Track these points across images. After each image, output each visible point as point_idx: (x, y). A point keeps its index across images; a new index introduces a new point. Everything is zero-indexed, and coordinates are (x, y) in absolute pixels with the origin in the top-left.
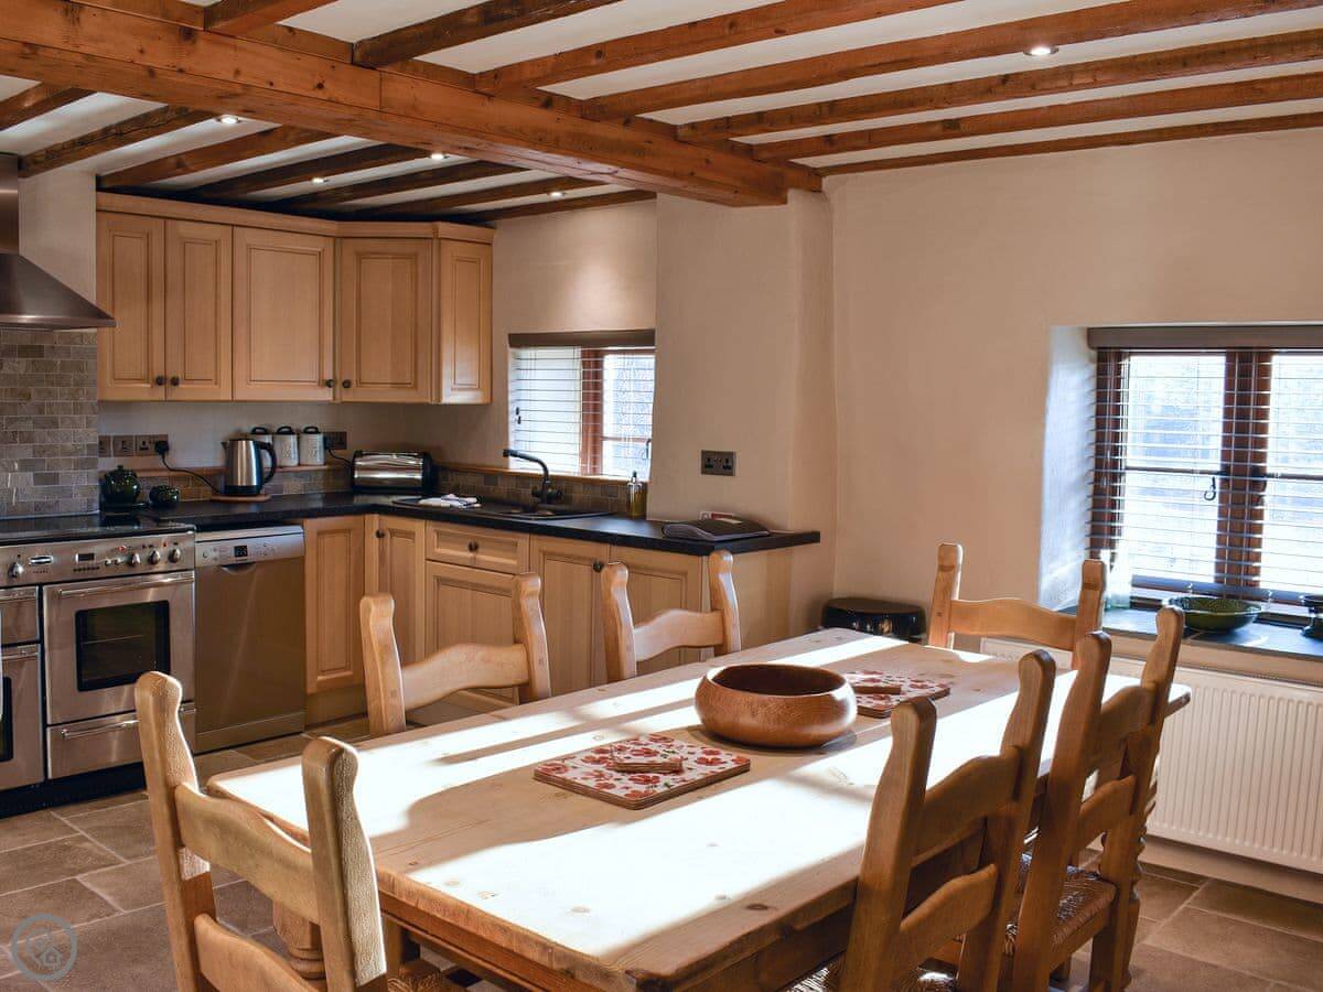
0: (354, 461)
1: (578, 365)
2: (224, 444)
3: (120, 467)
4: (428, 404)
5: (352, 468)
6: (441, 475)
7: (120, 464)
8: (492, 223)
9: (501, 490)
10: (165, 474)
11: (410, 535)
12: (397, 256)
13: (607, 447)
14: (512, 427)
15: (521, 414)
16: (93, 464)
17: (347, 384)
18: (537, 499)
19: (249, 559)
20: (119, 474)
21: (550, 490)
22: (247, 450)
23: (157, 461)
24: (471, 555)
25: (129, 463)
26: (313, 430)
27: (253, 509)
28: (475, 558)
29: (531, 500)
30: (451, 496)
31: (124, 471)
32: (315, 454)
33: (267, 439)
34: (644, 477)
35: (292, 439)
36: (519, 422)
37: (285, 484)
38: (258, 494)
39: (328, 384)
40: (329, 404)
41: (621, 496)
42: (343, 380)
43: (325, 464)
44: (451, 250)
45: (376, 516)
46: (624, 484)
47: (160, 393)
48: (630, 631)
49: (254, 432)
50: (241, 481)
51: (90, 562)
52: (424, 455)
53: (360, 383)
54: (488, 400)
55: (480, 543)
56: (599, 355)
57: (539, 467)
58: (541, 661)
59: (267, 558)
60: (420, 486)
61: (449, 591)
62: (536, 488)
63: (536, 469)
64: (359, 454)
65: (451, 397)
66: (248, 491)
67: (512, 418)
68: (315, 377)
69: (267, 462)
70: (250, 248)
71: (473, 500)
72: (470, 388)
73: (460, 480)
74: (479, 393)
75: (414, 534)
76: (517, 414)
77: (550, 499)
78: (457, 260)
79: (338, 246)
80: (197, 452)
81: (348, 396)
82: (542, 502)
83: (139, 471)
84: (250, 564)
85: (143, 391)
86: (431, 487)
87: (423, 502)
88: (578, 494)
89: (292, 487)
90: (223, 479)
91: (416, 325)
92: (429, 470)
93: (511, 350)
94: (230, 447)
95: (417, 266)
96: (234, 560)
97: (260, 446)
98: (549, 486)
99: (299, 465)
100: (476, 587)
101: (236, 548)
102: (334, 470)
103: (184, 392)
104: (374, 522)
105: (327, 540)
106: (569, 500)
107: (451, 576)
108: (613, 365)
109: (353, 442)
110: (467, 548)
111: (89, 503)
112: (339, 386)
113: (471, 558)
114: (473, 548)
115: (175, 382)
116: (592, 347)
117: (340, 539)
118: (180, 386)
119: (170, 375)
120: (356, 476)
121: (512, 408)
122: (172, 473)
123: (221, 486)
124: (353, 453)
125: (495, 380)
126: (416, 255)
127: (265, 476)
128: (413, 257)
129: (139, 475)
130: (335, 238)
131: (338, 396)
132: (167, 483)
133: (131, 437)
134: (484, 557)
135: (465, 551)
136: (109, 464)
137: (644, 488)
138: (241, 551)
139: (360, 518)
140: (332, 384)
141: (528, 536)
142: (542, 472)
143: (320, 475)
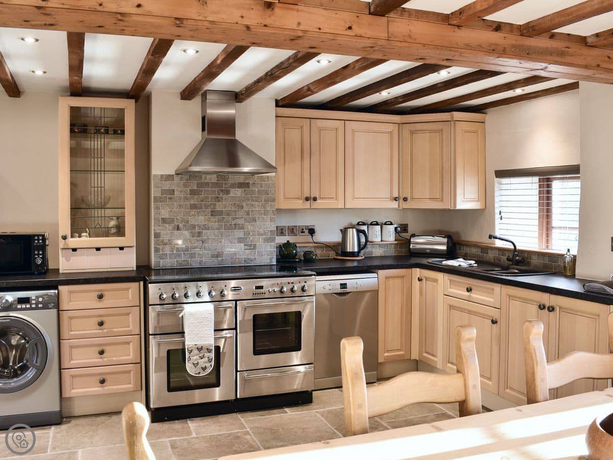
0: (410, 239)
1: (536, 186)
2: (341, 230)
3: (288, 241)
4: (449, 210)
5: (409, 242)
6: (457, 247)
7: (288, 240)
8: (485, 111)
9: (491, 256)
10: (311, 245)
11: (436, 281)
12: (431, 131)
13: (555, 234)
14: (497, 221)
15: (502, 214)
16: (273, 240)
17: (405, 199)
18: (511, 263)
19: (348, 290)
20: (288, 245)
21: (517, 258)
22: (352, 234)
23: (309, 238)
24: (468, 294)
25: (292, 239)
26: (390, 223)
27: (355, 264)
28: (470, 296)
29: (507, 263)
30: (461, 260)
31: (289, 243)
32: (390, 235)
33: (364, 228)
34: (574, 252)
35: (378, 227)
36: (501, 219)
37: (374, 250)
38: (358, 256)
39: (395, 199)
40: (396, 209)
41: (561, 263)
42: (404, 196)
43: (395, 241)
44: (461, 126)
45: (418, 270)
46: (563, 255)
47: (307, 205)
48: (545, 367)
49: (358, 224)
50: (349, 249)
51: (261, 290)
52: (449, 237)
53: (412, 198)
54: (484, 207)
55: (473, 288)
56: (549, 180)
57: (511, 244)
58: (474, 386)
59: (358, 290)
60: (446, 253)
61: (456, 313)
62: (509, 256)
63: (509, 246)
64: (413, 236)
65: (462, 205)
66: (352, 254)
67: (497, 216)
68: (388, 196)
69: (363, 240)
70: (353, 131)
71: (473, 262)
72: (472, 201)
73: (467, 250)
74: (479, 203)
75: (437, 280)
76: (500, 214)
77: (518, 263)
78: (465, 132)
79: (401, 128)
80: (328, 234)
81: (405, 205)
82: (512, 265)
83: (298, 243)
84: (348, 293)
85: (299, 204)
86: (451, 253)
87: (444, 263)
88: (535, 261)
89: (377, 252)
90: (340, 247)
91: (442, 167)
92: (450, 245)
93: (496, 180)
94: (344, 232)
95: (442, 135)
96: (340, 290)
97: (359, 231)
98: (517, 255)
99: (382, 241)
100: (470, 312)
101: (341, 284)
102: (400, 244)
103: (320, 203)
104: (417, 272)
105: (391, 281)
106: (529, 264)
107: (457, 305)
108: (558, 187)
109: (411, 230)
110: (466, 289)
111: (271, 259)
112: (401, 200)
113: (468, 296)
114: (469, 290)
115: (315, 199)
116: (546, 177)
117: (398, 281)
118: (318, 201)
119: (312, 196)
120: (411, 247)
121: (497, 211)
122: (315, 245)
123: (340, 252)
124: (410, 235)
125: (487, 195)
126: (442, 130)
127: (362, 247)
128: (441, 131)
129: (297, 245)
130: (399, 124)
131: (401, 206)
132: (313, 250)
133: (296, 226)
134: (475, 295)
135: (465, 291)
136: (282, 240)
137: (574, 259)
138: (343, 286)
139: (409, 270)
140: (397, 199)
141: (500, 285)
142: (512, 247)
143: (393, 246)
